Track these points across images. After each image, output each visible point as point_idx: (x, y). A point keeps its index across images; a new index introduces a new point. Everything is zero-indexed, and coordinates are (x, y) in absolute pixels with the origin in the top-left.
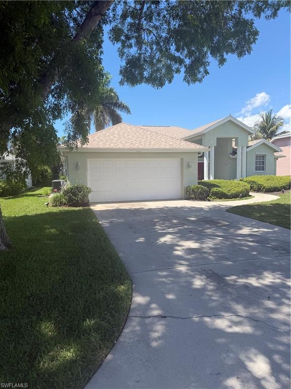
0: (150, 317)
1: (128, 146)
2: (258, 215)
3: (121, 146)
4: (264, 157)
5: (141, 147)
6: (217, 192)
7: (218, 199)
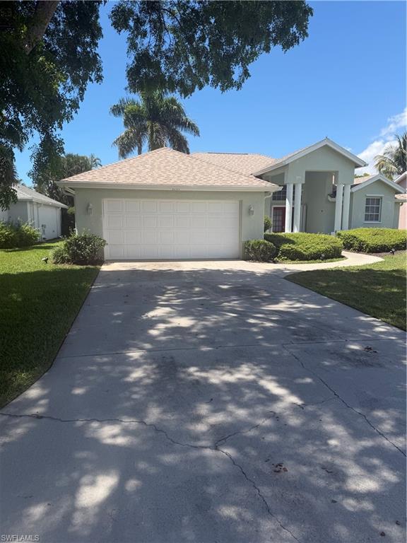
0: (21, 416)
1: (159, 181)
2: (325, 285)
3: (150, 181)
4: (378, 201)
5: (179, 183)
6: (289, 250)
7: (289, 261)
